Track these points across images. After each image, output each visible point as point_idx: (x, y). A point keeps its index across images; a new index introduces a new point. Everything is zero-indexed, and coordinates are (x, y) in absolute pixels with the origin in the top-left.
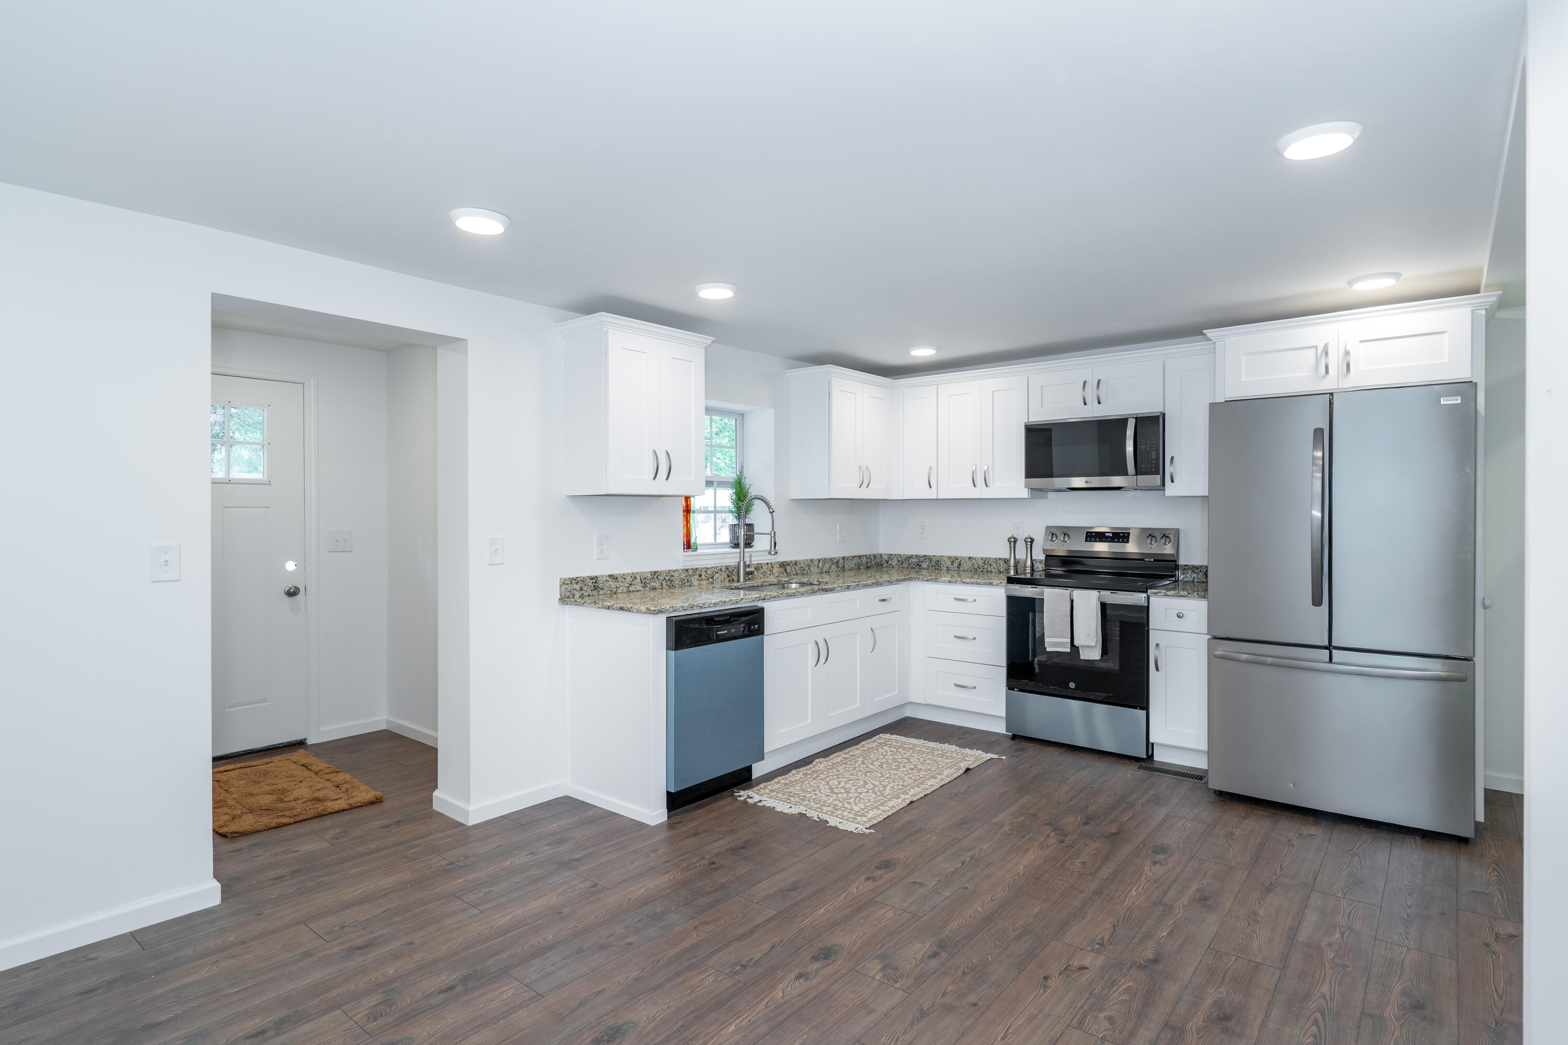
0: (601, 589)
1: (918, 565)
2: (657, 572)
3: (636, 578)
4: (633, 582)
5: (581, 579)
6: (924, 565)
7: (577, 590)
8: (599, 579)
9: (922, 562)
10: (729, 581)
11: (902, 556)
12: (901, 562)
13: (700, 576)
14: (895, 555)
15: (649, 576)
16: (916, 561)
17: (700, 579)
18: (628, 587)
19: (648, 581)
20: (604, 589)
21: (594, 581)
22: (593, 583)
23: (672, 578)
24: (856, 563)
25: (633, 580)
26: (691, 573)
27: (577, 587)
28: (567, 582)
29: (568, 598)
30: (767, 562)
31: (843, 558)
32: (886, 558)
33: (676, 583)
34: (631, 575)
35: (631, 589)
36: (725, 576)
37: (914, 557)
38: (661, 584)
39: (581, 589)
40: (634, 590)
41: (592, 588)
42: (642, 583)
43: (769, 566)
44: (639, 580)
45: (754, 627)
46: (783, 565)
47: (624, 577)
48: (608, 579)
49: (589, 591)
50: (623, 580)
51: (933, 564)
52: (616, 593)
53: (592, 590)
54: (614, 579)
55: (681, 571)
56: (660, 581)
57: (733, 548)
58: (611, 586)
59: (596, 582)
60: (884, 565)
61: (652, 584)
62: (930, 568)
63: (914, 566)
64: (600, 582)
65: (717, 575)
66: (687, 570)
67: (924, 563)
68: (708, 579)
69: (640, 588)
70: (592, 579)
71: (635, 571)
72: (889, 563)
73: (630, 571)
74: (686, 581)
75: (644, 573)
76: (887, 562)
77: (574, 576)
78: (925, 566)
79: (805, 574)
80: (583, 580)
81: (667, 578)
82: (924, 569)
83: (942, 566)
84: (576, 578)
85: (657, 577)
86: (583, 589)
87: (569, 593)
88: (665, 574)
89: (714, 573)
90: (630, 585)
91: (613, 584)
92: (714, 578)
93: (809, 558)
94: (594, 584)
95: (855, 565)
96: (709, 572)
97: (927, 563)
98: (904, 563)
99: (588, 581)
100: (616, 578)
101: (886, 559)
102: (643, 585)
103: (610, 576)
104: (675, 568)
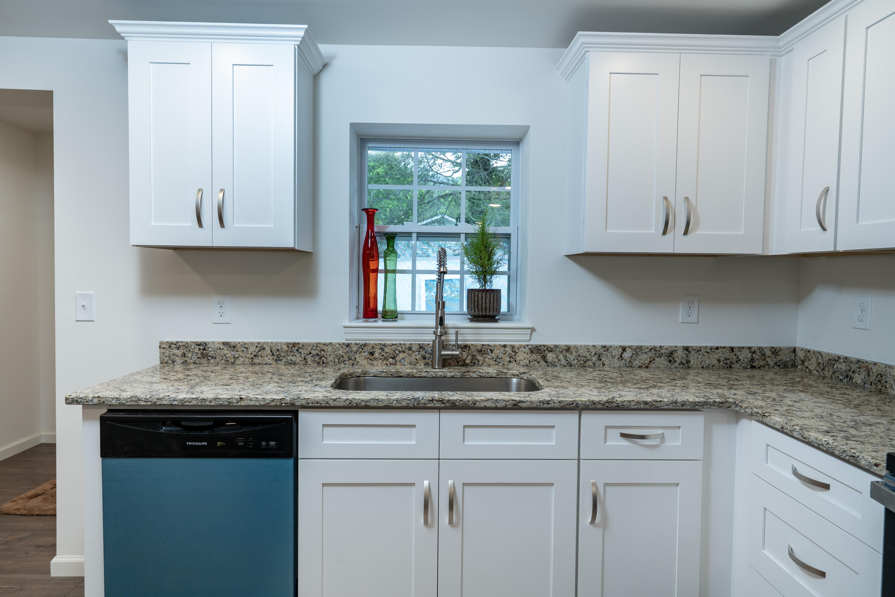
0: (212, 357)
1: (847, 376)
2: (298, 343)
3: (264, 349)
4: (259, 353)
5: (183, 344)
6: (858, 379)
7: (178, 356)
8: (209, 346)
9: (854, 372)
10: (425, 365)
11: (824, 356)
12: (822, 367)
13: (372, 354)
14: (814, 352)
15: (285, 347)
16: (844, 368)
17: (370, 357)
18: (252, 358)
19: (282, 354)
20: (216, 358)
21: (202, 348)
22: (200, 349)
23: (323, 353)
24: (722, 359)
25: (259, 351)
26: (355, 349)
27: (179, 352)
28: (164, 346)
29: (166, 363)
30: (503, 343)
31: (687, 349)
32: (801, 355)
33: (329, 359)
34: (256, 344)
35: (256, 361)
36: (417, 357)
37: (842, 360)
38: (305, 359)
39: (184, 355)
40: (261, 362)
41: (199, 356)
42: (273, 355)
43: (508, 349)
44: (269, 352)
45: (268, 444)
46: (537, 350)
47: (245, 346)
48: (222, 346)
49: (195, 358)
50: (245, 349)
51: (873, 379)
52: (233, 363)
53: (198, 358)
54: (230, 347)
55: (337, 346)
56: (303, 356)
57: (472, 320)
58: (227, 355)
59: (204, 349)
60: (799, 367)
61: (289, 358)
62: (866, 385)
63: (841, 378)
64: (210, 349)
65: (401, 355)
66: (348, 345)
67: (857, 375)
68: (386, 359)
69: (270, 361)
70: (199, 345)
71: (262, 340)
72: (806, 364)
73: (255, 340)
74: (347, 359)
75: (276, 344)
76: (803, 362)
77: (174, 340)
78: (859, 381)
79: (590, 367)
80: (186, 345)
81: (314, 352)
82: (856, 386)
83: (888, 386)
84: (177, 342)
85: (297, 350)
86: (186, 355)
87: (167, 359)
88: (310, 348)
89: (397, 352)
90: (255, 356)
91: (229, 354)
92: (398, 359)
93: (599, 343)
94: (202, 351)
95: (719, 361)
96: (386, 350)
97: (862, 376)
98: (827, 369)
99: (193, 347)
100: (234, 347)
101: (802, 358)
102: (275, 357)
103: (224, 343)
104: (328, 341)
